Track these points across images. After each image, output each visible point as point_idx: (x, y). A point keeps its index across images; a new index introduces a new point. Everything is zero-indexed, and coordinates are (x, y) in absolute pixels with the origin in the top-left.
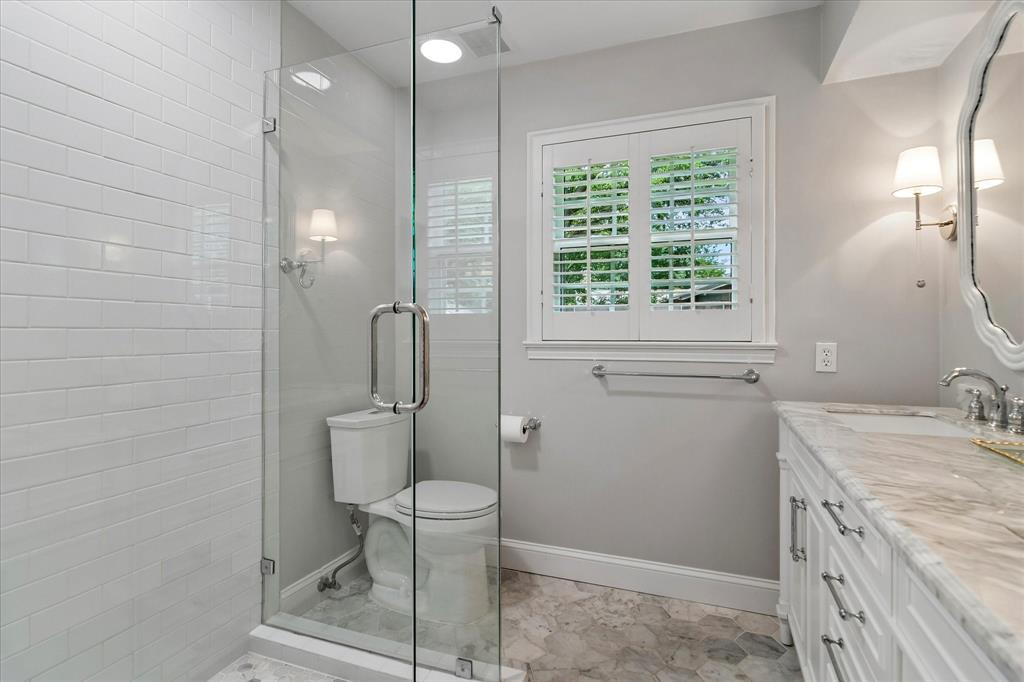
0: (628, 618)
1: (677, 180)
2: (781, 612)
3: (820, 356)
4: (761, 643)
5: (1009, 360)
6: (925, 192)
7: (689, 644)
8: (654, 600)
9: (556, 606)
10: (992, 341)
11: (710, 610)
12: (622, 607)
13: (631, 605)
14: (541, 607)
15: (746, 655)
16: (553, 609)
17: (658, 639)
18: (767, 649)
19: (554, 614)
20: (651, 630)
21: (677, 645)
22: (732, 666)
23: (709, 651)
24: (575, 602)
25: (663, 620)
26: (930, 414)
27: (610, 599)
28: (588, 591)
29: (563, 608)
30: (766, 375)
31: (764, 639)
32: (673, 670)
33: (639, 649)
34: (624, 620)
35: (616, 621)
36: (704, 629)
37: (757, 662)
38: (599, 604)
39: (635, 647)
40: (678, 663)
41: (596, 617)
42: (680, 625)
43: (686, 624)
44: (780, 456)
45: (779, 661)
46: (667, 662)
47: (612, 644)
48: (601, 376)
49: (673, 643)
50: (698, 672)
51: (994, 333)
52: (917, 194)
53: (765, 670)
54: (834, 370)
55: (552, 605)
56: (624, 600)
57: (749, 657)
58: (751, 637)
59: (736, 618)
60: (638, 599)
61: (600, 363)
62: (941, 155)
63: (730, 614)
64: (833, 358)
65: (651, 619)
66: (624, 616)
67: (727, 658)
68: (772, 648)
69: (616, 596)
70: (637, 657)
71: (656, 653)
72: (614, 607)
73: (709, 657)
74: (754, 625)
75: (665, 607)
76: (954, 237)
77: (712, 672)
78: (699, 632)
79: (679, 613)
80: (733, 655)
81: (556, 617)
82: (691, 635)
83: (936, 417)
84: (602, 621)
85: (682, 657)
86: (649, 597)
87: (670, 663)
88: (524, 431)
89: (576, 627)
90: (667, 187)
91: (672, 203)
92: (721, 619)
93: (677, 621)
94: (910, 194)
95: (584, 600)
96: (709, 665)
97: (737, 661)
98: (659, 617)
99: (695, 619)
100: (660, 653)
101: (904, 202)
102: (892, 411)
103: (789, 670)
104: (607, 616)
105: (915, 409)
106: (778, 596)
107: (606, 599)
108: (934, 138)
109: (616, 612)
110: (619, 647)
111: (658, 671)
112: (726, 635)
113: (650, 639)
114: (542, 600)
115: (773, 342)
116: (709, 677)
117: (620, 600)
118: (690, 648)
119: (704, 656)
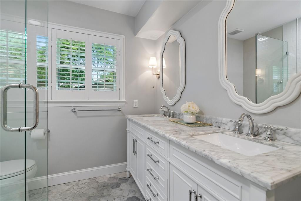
0: (87, 188)
1: (81, 50)
2: (127, 170)
3: (134, 103)
4: (123, 179)
5: (169, 103)
6: (154, 67)
7: (106, 188)
8: (93, 179)
9: (60, 195)
10: (166, 100)
11: (109, 176)
12: (83, 186)
13: (86, 184)
14: (54, 197)
15: (121, 184)
16: (59, 196)
17: (97, 190)
18: (125, 181)
19: (60, 198)
20: (95, 188)
21: (103, 189)
22: (119, 188)
23: (112, 187)
24: (67, 190)
25: (97, 184)
26: (157, 115)
27: (79, 185)
28: (71, 185)
29: (62, 194)
30: (123, 109)
31: (123, 178)
32: (104, 196)
33: (93, 195)
34: (85, 189)
35: (83, 190)
36: (109, 182)
37: (124, 185)
38: (76, 187)
39: (91, 195)
40: (105, 194)
41: (76, 192)
42: (102, 183)
43: (104, 182)
44: (127, 129)
45: (128, 182)
46: (102, 195)
47: (84, 198)
48: (75, 112)
49: (102, 189)
50: (111, 194)
51: (166, 98)
52: (153, 67)
53: (126, 186)
54: (137, 107)
55: (58, 195)
56: (84, 183)
57: (122, 184)
58: (121, 179)
59: (116, 176)
60: (88, 181)
61: (74, 108)
62: (157, 59)
63: (114, 175)
64: (137, 104)
65: (94, 185)
66: (85, 188)
67: (117, 187)
68: (126, 180)
69: (81, 183)
70: (92, 198)
71: (98, 194)
72: (81, 186)
73: (112, 189)
74: (121, 176)
75: (97, 180)
76: (159, 77)
77: (114, 192)
78: (108, 183)
79: (101, 180)
80: (118, 185)
81: (61, 198)
82: (106, 185)
83: (158, 116)
84: (78, 192)
85: (105, 192)
86: (91, 179)
87: (103, 195)
88: (45, 134)
89: (70, 198)
90: (77, 51)
91: (79, 57)
92: (112, 177)
93: (101, 183)
94: (151, 67)
95: (70, 188)
96: (113, 191)
97: (119, 187)
98: (96, 184)
99: (106, 180)
100: (99, 194)
101: (150, 68)
102: (150, 116)
103: (131, 183)
104: (79, 190)
105: (153, 115)
106: (127, 166)
107: (78, 185)
108: (155, 55)
109: (82, 188)
110: (86, 197)
111: (100, 199)
112: (115, 181)
113: (95, 191)
114: (54, 195)
115: (124, 100)
116: (114, 194)
117: (82, 184)
118: (107, 188)
119: (111, 189)
